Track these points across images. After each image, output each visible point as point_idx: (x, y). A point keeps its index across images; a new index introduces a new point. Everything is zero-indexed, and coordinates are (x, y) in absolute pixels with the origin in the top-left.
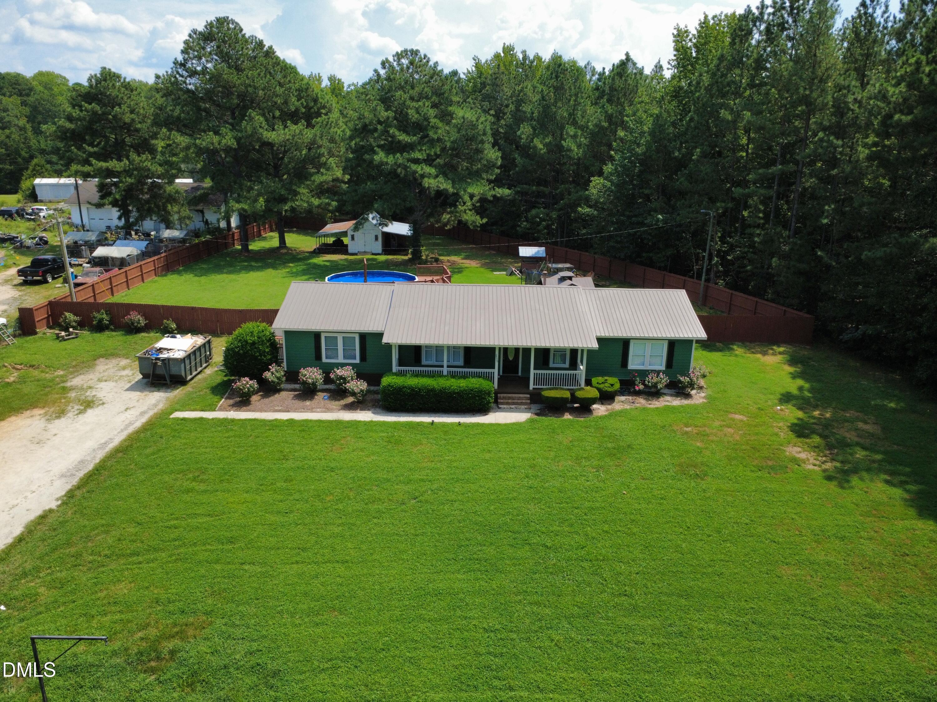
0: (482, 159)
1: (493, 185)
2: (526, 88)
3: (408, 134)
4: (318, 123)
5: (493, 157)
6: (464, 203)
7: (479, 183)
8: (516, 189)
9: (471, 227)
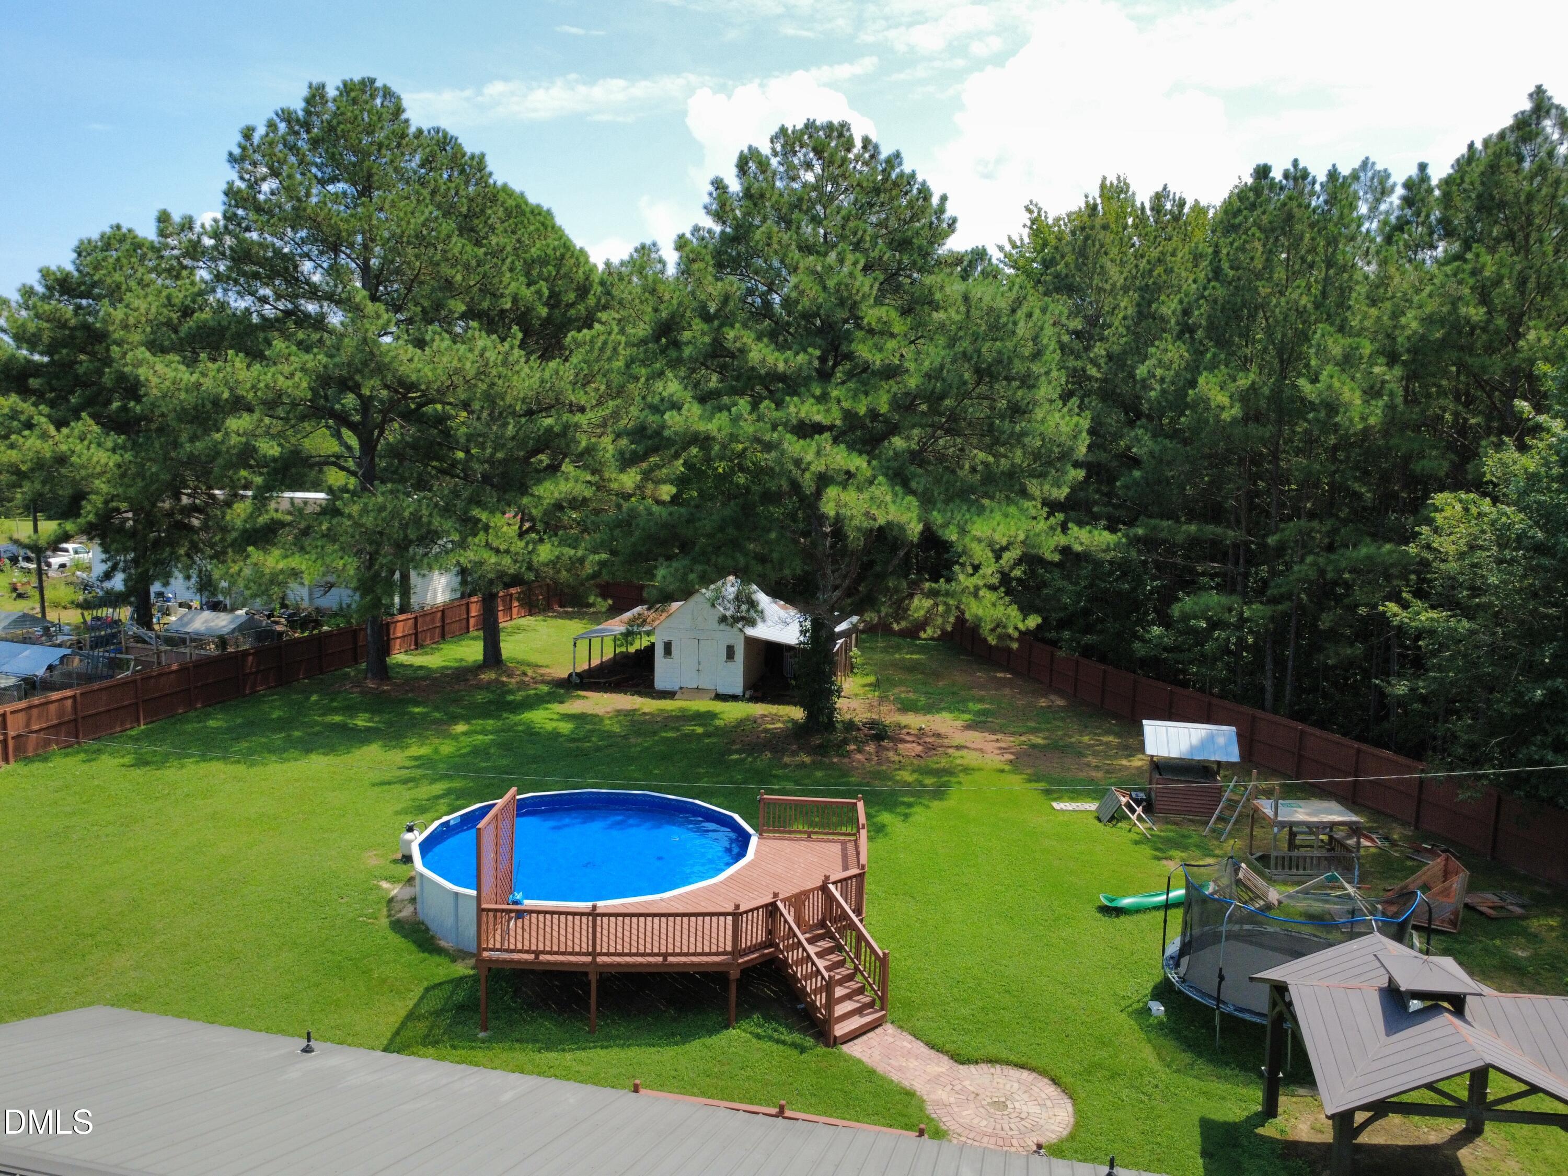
0: (1024, 434)
1: (1060, 516)
2: (1173, 254)
3: (782, 347)
4: (578, 345)
5: (1064, 429)
6: (976, 568)
7: (1012, 510)
8: (1132, 532)
9: (992, 641)
